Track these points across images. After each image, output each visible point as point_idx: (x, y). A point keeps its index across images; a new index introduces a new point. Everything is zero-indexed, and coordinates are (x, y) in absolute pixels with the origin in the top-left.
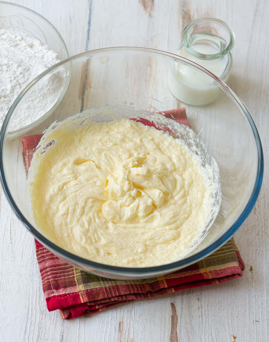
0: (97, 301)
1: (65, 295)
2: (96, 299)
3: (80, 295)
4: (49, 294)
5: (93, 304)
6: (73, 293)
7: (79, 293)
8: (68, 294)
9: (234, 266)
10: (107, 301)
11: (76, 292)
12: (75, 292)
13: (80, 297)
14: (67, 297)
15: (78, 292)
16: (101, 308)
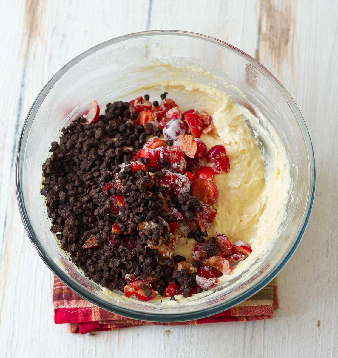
0: (110, 321)
1: (77, 309)
2: (109, 319)
3: (93, 311)
4: (58, 305)
5: (105, 323)
6: (85, 308)
7: (93, 309)
8: (80, 308)
9: (266, 306)
10: (122, 322)
11: (90, 307)
12: (88, 308)
13: (92, 313)
14: (78, 311)
15: (91, 307)
16: (114, 328)
